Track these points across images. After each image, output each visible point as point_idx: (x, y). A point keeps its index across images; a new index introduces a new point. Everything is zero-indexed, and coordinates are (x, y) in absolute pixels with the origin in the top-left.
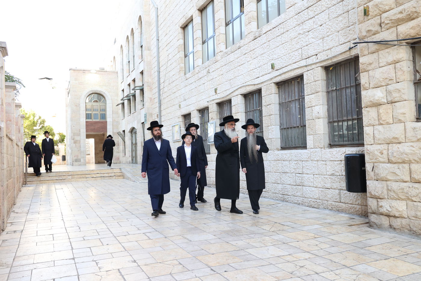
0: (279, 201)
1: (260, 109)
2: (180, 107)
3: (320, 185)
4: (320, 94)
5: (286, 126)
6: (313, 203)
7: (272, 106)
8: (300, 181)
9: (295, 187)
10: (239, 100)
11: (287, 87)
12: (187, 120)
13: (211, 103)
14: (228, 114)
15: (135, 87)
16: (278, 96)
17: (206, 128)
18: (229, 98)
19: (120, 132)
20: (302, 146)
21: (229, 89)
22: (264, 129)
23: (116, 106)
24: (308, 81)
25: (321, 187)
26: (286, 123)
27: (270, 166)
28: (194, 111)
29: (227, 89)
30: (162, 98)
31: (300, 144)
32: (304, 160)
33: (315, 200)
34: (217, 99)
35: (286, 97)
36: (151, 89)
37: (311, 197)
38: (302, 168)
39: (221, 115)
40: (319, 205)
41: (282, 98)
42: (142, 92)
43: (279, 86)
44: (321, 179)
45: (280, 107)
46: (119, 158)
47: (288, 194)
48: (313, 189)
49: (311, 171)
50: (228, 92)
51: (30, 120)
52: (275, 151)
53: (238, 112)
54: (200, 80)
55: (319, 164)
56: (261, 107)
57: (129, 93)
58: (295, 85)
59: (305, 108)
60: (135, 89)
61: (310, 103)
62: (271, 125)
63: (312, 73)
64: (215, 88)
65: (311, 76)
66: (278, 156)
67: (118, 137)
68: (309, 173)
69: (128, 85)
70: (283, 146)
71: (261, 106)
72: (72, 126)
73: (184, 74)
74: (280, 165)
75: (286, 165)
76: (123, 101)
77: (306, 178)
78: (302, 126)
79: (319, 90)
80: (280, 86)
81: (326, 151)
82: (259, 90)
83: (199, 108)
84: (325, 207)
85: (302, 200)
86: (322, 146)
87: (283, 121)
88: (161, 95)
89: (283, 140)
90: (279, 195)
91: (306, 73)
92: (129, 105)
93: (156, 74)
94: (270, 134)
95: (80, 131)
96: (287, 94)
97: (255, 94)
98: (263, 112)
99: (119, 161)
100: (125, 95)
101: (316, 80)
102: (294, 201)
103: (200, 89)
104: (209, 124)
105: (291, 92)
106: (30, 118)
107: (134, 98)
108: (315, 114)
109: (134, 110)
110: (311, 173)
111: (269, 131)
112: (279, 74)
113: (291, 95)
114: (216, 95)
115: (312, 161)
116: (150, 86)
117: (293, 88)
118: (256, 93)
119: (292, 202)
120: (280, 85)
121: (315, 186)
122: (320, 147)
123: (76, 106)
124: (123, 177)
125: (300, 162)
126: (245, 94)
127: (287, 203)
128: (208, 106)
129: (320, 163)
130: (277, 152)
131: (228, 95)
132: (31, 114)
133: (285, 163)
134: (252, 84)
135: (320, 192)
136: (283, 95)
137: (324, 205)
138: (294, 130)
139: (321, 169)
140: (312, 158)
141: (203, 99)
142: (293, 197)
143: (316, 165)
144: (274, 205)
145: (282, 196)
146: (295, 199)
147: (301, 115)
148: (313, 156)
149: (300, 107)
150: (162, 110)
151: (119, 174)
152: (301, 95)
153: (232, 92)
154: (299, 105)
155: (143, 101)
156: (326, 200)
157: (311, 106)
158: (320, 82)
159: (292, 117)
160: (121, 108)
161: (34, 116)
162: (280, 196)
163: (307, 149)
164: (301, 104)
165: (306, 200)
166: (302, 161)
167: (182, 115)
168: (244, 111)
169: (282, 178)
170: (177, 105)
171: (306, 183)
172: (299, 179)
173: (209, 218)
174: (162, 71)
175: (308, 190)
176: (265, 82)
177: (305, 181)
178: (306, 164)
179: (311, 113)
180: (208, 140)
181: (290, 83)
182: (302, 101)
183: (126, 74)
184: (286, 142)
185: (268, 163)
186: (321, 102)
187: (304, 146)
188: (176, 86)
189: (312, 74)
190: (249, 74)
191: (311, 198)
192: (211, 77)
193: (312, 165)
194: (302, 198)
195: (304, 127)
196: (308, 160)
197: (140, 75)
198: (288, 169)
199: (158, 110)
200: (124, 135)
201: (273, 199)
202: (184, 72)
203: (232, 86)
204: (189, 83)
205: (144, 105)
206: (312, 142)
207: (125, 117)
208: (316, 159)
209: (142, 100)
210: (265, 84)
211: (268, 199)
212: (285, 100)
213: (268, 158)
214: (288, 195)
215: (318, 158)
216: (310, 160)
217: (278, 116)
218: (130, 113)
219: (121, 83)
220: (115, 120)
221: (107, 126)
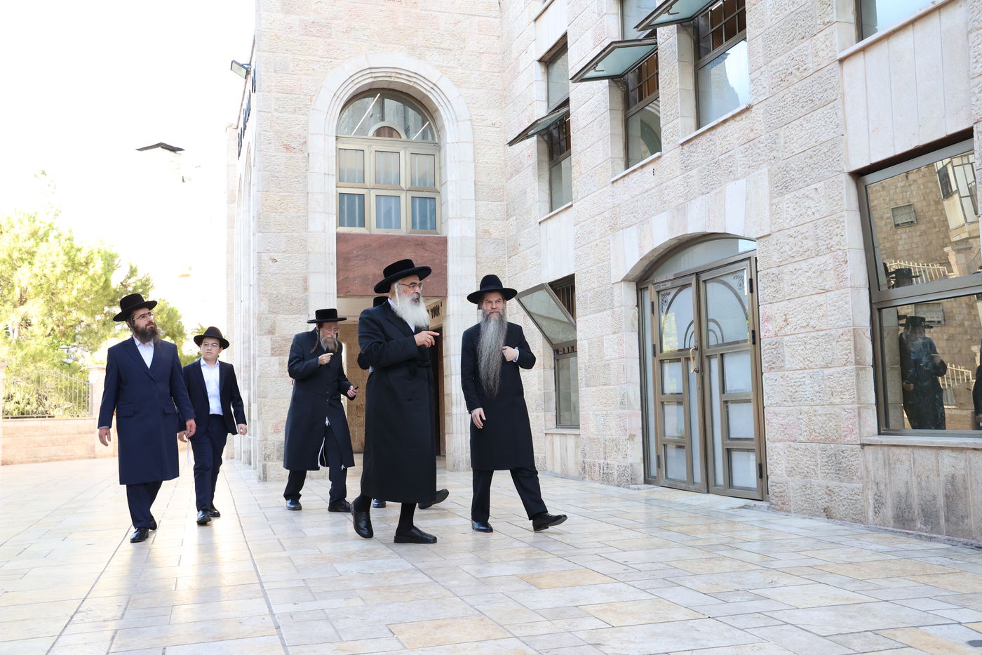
51: (91, 273)
72: (265, 257)
95: (306, 289)
106: (90, 266)
123: (288, 148)
132: (95, 251)
161: (110, 263)
219: (535, 20)
220: (487, 232)
221: (446, 262)
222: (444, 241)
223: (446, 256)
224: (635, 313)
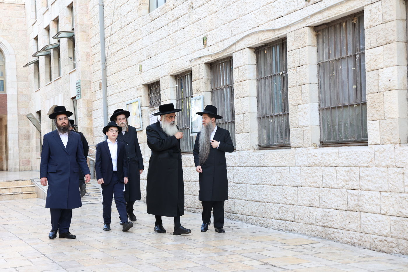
0: (318, 238)
1: (283, 74)
2: (140, 70)
3: (392, 211)
4: (394, 45)
5: (331, 103)
6: (381, 243)
7: (306, 69)
8: (355, 203)
9: (345, 213)
10: (245, 57)
11: (333, 35)
12: (154, 93)
13: (196, 63)
14: (226, 83)
15: (59, 33)
16: (316, 51)
17: (188, 107)
18: (227, 54)
19: (31, 114)
20: (359, 139)
21: (229, 38)
22: (290, 110)
23: (24, 67)
24: (371, 23)
25: (395, 214)
26: (329, 99)
27: (301, 175)
28: (166, 77)
29: (224, 37)
30: (108, 53)
31: (356, 136)
32: (362, 165)
33: (384, 238)
34: (206, 56)
35: (330, 52)
36: (88, 38)
37: (377, 232)
38: (358, 179)
39: (214, 84)
40: (391, 247)
41: (323, 54)
42: (71, 43)
43: (317, 32)
44: (394, 199)
45: (319, 71)
46: (29, 162)
47: (333, 226)
48: (380, 217)
49: (376, 185)
50: (227, 44)
52: (309, 149)
53: (244, 79)
54: (176, 21)
55: (390, 172)
56: (285, 69)
57: (48, 44)
58: (348, 31)
59: (365, 72)
60: (59, 36)
61: (375, 63)
62: (303, 102)
63: (380, 7)
64: (203, 36)
65: (379, 13)
66: (315, 158)
67: (29, 124)
68: (372, 189)
69: (46, 29)
70: (325, 139)
71: (284, 67)
73: (148, 11)
74: (319, 173)
75: (329, 173)
76: (36, 58)
77: (367, 197)
78: (358, 105)
79: (391, 38)
80: (320, 33)
81: (404, 149)
82: (282, 41)
83: (175, 72)
84: (403, 251)
85: (360, 237)
86: (397, 141)
87: (324, 96)
88: (107, 49)
89: (324, 129)
90: (318, 227)
91: (369, 7)
92: (48, 66)
93: (97, 9)
94: (300, 118)
96: (333, 46)
97: (274, 46)
98: (288, 80)
99: (29, 167)
100: (40, 48)
101: (388, 19)
102: (344, 239)
103: (177, 38)
104: (192, 101)
105: (341, 43)
107: (56, 53)
108: (383, 82)
109: (58, 75)
110: (375, 189)
111: (299, 113)
112: (318, 10)
113: (339, 49)
114: (206, 49)
115: (376, 166)
116: (85, 32)
117: (344, 35)
118: (277, 45)
119: (341, 241)
120: (320, 30)
121: (383, 212)
122: (392, 141)
124: (36, 194)
125: (356, 170)
126: (256, 48)
127: (332, 243)
128: (191, 68)
129: (392, 171)
130: (313, 151)
131: (226, 50)
133: (328, 170)
134: (269, 28)
135: (392, 223)
136: (326, 48)
137: (401, 247)
138: (344, 112)
139: (393, 181)
140: (377, 162)
141: (181, 55)
142: (344, 231)
143: (384, 174)
144: (308, 245)
145: (323, 229)
146: (346, 236)
147: (358, 85)
148: (379, 159)
149: (355, 71)
150: (108, 75)
151: (30, 190)
152: (358, 47)
153: (234, 44)
154: (355, 66)
155: (74, 58)
156: (405, 239)
157: (376, 68)
158: (394, 23)
159: (340, 88)
160: (33, 71)
162: (320, 228)
163: (367, 145)
164: (358, 64)
165: (366, 237)
166: (359, 167)
167: (144, 85)
168: (255, 78)
169: (323, 197)
170: (134, 66)
171: (366, 207)
172: (352, 198)
173: (192, 267)
174: (108, 5)
175: (369, 218)
176: (293, 24)
177: (364, 203)
178: (367, 172)
179: (376, 81)
180: (190, 128)
181: (338, 26)
182: (360, 60)
183: (41, 8)
184: (329, 133)
185: (297, 171)
186: (395, 61)
187: (362, 141)
188: (133, 32)
189: (381, 9)
190: (264, 10)
191: (377, 234)
192: (196, 17)
193: (377, 175)
194: (358, 234)
195: (363, 107)
196: (370, 165)
197: (67, 12)
198: (334, 181)
199: (101, 74)
200: (38, 120)
201: (305, 234)
202: (147, 6)
203: (234, 33)
204: (156, 26)
205: (76, 66)
206: (378, 133)
207: (41, 87)
208: (384, 164)
209: (72, 56)
210: (293, 28)
211: (297, 235)
212: (329, 58)
213: (297, 161)
214: (334, 228)
215: (388, 163)
216: (374, 166)
217: (316, 87)
218: (49, 80)
219: (33, 25)
220: (22, 92)
221: (7, 102)
222: (6, 96)
223: (7, 101)
224: (51, 124)
